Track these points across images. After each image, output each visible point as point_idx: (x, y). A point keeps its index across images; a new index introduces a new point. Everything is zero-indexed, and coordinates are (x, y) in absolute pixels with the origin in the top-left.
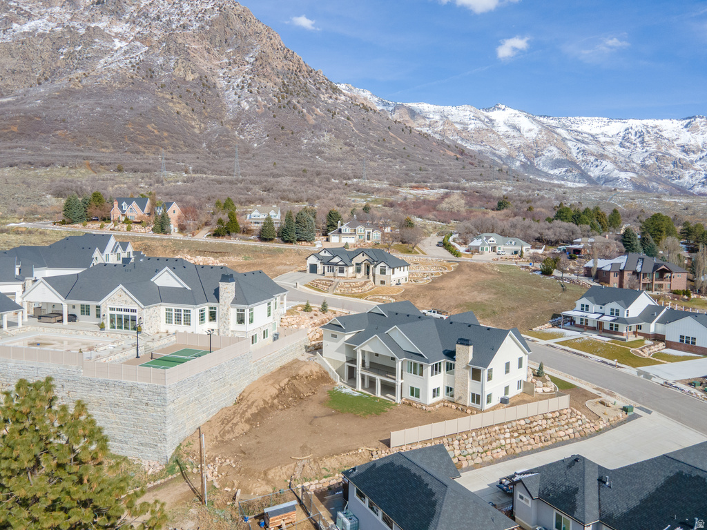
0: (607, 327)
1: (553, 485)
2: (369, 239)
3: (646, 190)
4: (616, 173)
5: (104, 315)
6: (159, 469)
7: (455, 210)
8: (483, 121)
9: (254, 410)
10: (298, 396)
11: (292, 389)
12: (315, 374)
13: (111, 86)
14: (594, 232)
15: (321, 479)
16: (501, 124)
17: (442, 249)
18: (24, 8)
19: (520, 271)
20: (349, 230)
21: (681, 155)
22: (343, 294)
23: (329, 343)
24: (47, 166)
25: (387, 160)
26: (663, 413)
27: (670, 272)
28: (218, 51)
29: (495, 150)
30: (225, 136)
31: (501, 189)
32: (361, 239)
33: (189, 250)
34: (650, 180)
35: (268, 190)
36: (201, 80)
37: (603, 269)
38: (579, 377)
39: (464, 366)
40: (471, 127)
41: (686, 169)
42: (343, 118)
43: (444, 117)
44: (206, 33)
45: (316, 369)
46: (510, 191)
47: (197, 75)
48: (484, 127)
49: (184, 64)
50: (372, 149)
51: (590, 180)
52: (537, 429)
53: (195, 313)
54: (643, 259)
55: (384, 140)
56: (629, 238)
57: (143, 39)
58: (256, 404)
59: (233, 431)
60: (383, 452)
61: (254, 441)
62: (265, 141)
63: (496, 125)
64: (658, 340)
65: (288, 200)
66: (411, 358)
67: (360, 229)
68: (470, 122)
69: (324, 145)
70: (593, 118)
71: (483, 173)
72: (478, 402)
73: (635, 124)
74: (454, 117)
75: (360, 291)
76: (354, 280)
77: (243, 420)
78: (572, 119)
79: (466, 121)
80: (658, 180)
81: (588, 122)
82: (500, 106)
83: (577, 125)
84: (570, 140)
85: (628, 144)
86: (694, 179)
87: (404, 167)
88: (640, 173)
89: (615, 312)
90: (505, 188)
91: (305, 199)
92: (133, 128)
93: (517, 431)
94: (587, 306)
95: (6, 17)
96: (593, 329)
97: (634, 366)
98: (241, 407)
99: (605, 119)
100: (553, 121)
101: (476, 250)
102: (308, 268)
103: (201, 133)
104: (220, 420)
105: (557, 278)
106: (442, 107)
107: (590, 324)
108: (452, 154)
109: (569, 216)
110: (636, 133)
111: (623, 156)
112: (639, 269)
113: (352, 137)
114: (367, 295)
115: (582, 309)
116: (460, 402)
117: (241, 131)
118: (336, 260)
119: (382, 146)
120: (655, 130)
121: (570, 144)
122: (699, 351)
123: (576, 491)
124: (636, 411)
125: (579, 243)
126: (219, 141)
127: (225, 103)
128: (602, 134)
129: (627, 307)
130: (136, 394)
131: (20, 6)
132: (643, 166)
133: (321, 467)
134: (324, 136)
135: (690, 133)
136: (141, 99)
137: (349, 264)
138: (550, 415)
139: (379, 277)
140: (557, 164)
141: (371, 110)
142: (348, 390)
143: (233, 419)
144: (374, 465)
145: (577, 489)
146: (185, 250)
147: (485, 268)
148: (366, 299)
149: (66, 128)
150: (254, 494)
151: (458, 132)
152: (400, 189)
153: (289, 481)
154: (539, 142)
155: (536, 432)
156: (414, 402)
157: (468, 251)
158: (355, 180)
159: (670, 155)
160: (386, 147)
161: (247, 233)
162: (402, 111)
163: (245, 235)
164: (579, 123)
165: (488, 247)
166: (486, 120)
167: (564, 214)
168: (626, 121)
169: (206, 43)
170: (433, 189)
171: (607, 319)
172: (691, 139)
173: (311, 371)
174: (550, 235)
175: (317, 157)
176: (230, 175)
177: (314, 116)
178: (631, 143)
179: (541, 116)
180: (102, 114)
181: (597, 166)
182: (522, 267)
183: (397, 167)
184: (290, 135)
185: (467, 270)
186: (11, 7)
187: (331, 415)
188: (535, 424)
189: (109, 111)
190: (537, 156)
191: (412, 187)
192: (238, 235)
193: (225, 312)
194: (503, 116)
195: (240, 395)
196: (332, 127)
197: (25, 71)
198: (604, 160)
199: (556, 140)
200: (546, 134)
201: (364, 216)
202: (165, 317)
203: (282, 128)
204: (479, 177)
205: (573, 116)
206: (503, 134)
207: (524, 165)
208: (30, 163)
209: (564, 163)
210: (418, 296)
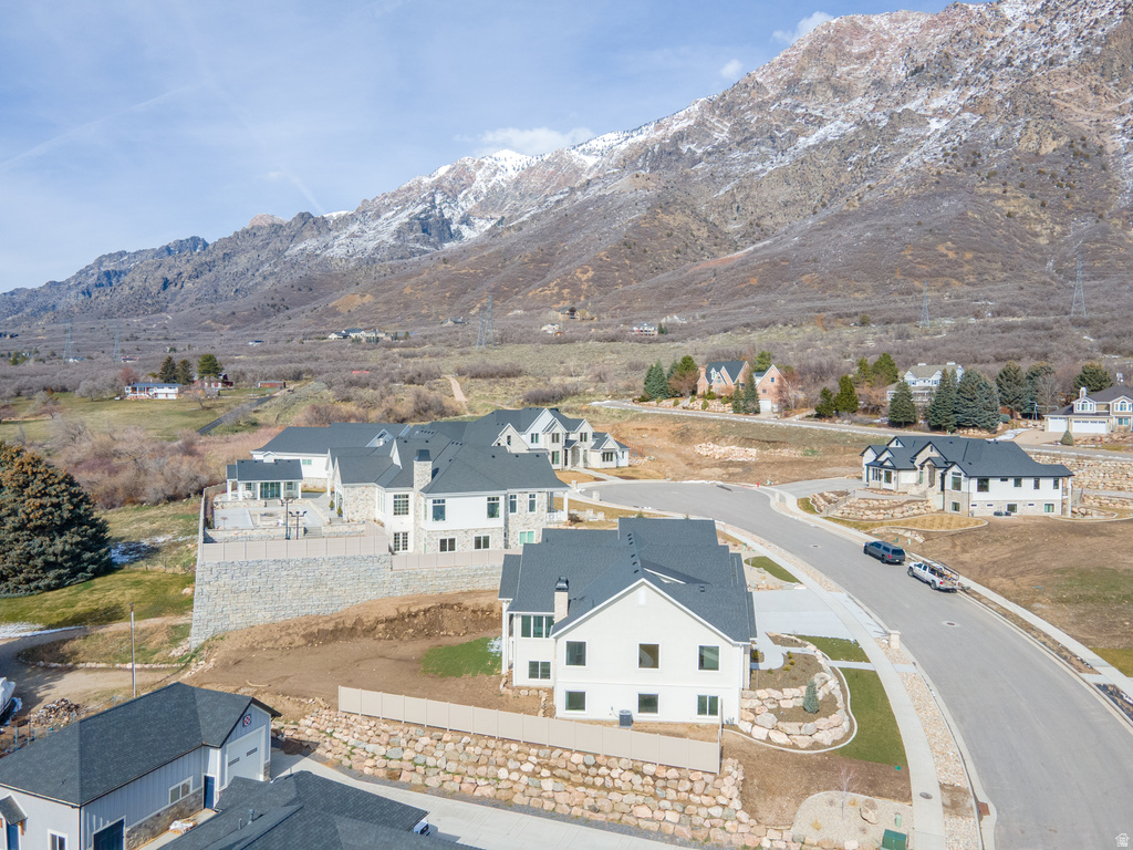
13: (902, 195)
18: (814, 113)
20: (1093, 406)
24: (766, 327)
28: (1116, 85)
36: (1071, 146)
44: (1094, 60)
47: (1064, 140)
49: (1040, 126)
57: (974, 105)
92: (911, 255)
93: (553, 767)
95: (791, 132)
103: (1051, 243)
127: (1117, 178)
131: (809, 111)
136: (946, 204)
138: (652, 770)
149: (815, 270)
161: (873, 412)
169: (1094, 79)
176: (1067, 313)
180: (871, 240)
186: (797, 115)
189: (883, 234)
197: (801, 200)
208: (747, 325)
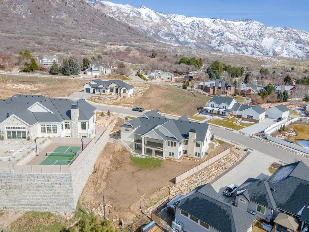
0: (221, 113)
1: (255, 194)
2: (105, 73)
3: (200, 47)
4: (189, 40)
5: (3, 132)
6: (72, 216)
7: (136, 57)
8: (136, 13)
9: (105, 174)
10: (119, 162)
11: (115, 159)
12: (121, 149)
14: (196, 69)
15: (153, 205)
16: (144, 15)
17: (138, 77)
19: (174, 87)
20: (96, 69)
21: (211, 34)
22: (108, 104)
23: (124, 134)
25: (97, 30)
26: (257, 150)
27: (230, 87)
29: (142, 27)
30: (5, 11)
31: (149, 47)
32: (102, 73)
33: (13, 81)
34: (201, 43)
35: (40, 44)
37: (207, 86)
38: (222, 137)
39: (193, 141)
40: (131, 15)
41: (213, 40)
42: (71, 6)
43: (118, 9)
45: (120, 147)
46: (153, 48)
48: (137, 16)
50: (88, 24)
51: (180, 43)
52: (222, 164)
53: (59, 126)
54: (221, 82)
55: (94, 19)
56: (209, 71)
58: (105, 171)
59: (100, 188)
60: (174, 186)
61: (113, 191)
62: (29, 15)
63: (142, 15)
64: (239, 117)
65: (54, 50)
66: (170, 139)
67: (101, 68)
68: (130, 13)
69: (63, 20)
70: (180, 16)
71: (140, 39)
72: (199, 156)
73: (196, 19)
74: (123, 10)
75: (116, 102)
76: (111, 96)
77: (103, 181)
78: (173, 15)
79: (129, 12)
80: (204, 43)
81: (179, 17)
82: (143, 6)
83: (174, 18)
84: (172, 25)
85: (193, 28)
86: (216, 44)
87: (105, 34)
88: (197, 40)
89: (224, 107)
90: (151, 47)
91: (63, 50)
93: (216, 166)
94: (213, 105)
96: (215, 114)
97: (237, 130)
98: (98, 173)
99: (185, 16)
100: (165, 15)
101: (153, 78)
102: (85, 90)
104: (91, 183)
105: (189, 90)
106: (117, 4)
107: (214, 112)
108: (126, 29)
109: (185, 61)
110: (196, 23)
111: (191, 33)
112: (220, 86)
113: (77, 17)
114: (120, 104)
115: (211, 106)
116: (190, 156)
117: (14, 8)
118: (101, 86)
119: (93, 22)
120: (203, 22)
121: (172, 26)
122: (254, 121)
123: (265, 196)
124: (249, 150)
125: (192, 74)
126: (2, 14)
128: (184, 23)
129: (229, 105)
130: (52, 180)
132: (199, 38)
133: (151, 199)
134: (62, 15)
135: (214, 25)
137: (107, 88)
138: (225, 158)
139: (123, 94)
140: (167, 35)
141: (85, 3)
142: (138, 155)
143: (98, 181)
144: (188, 199)
145: (265, 195)
146: (10, 80)
147: (160, 87)
148: (120, 106)
150: (129, 220)
151: (126, 18)
152: (106, 45)
153: (140, 209)
154: (160, 25)
155: (222, 166)
156: (171, 158)
157: (149, 78)
158: (83, 40)
159: (208, 34)
160: (95, 24)
161: (42, 70)
162: (99, 4)
163: (42, 71)
164: (175, 17)
165: (158, 76)
166: (137, 13)
167: (184, 61)
168: (193, 18)
170: (120, 46)
171: (222, 110)
172: (215, 27)
173: (119, 148)
174: (180, 70)
175: (60, 26)
176: (13, 33)
177: (55, 3)
178: (194, 27)
179: (160, 13)
181: (182, 37)
182: (174, 85)
183: (102, 34)
184: (44, 13)
185: (154, 88)
187: (140, 170)
188: (221, 162)
190: (159, 31)
191: (111, 44)
192: (38, 71)
193: (75, 124)
194: (145, 11)
195: (94, 167)
196: (66, 10)
198: (185, 34)
199: (167, 24)
200: (162, 21)
201: (99, 61)
202: (41, 130)
203: (38, 8)
204: (138, 40)
205: (173, 14)
206: (145, 20)
207: (154, 35)
209: (170, 35)
210: (142, 103)
